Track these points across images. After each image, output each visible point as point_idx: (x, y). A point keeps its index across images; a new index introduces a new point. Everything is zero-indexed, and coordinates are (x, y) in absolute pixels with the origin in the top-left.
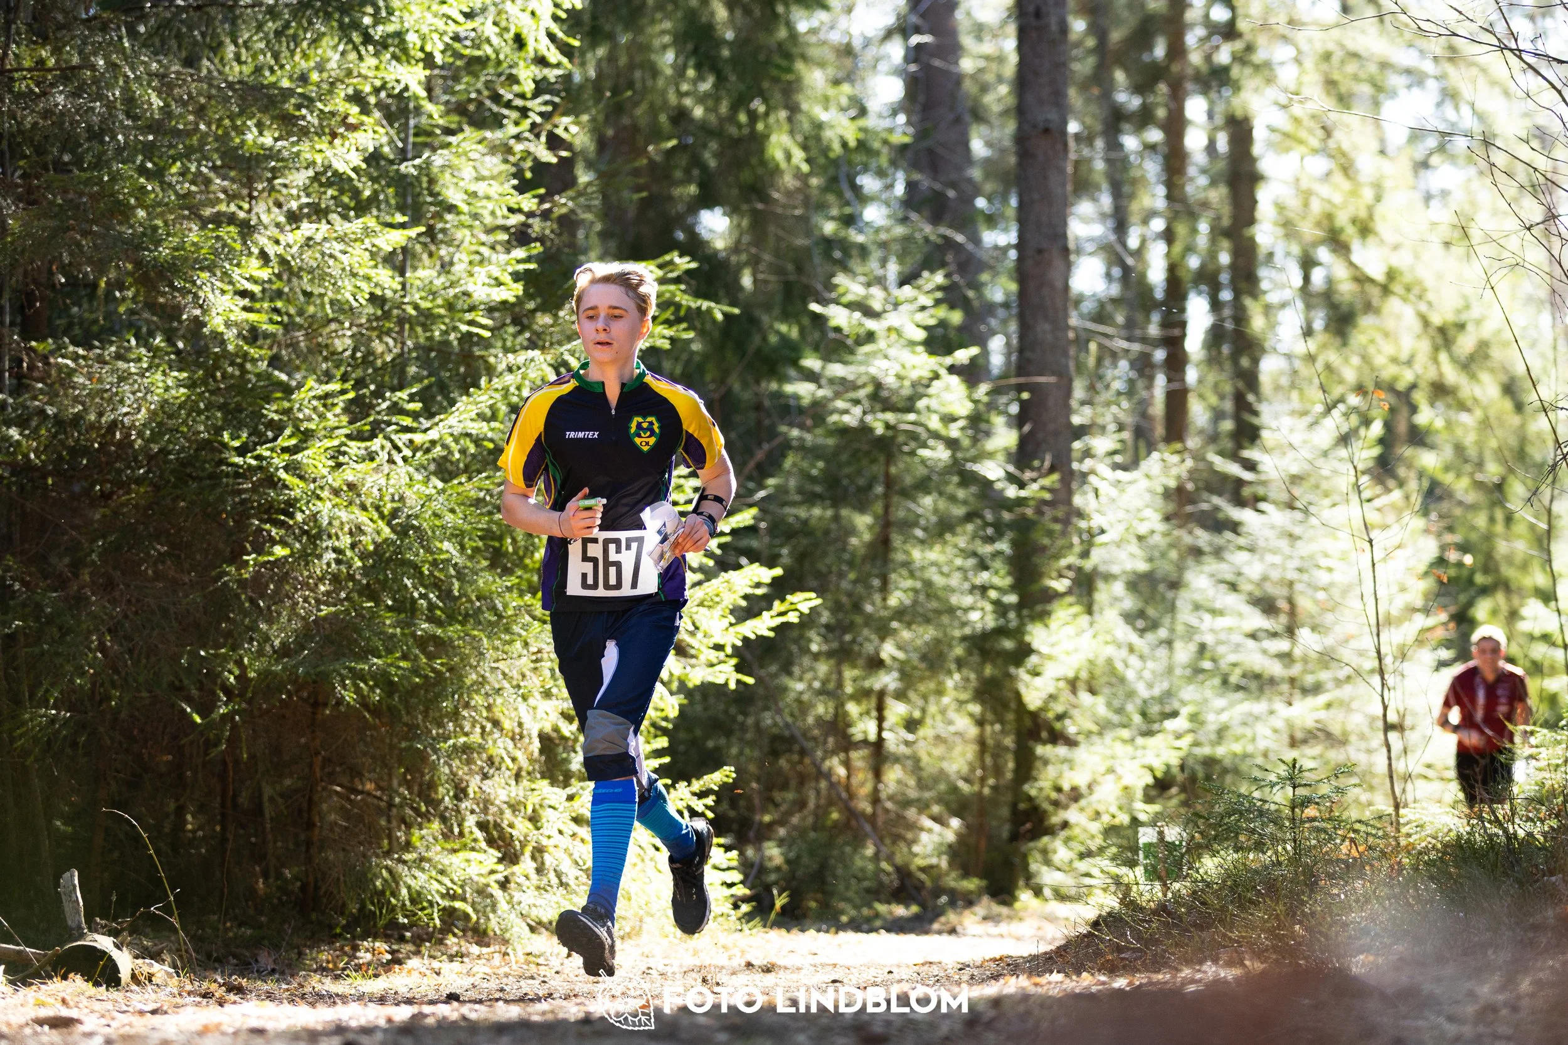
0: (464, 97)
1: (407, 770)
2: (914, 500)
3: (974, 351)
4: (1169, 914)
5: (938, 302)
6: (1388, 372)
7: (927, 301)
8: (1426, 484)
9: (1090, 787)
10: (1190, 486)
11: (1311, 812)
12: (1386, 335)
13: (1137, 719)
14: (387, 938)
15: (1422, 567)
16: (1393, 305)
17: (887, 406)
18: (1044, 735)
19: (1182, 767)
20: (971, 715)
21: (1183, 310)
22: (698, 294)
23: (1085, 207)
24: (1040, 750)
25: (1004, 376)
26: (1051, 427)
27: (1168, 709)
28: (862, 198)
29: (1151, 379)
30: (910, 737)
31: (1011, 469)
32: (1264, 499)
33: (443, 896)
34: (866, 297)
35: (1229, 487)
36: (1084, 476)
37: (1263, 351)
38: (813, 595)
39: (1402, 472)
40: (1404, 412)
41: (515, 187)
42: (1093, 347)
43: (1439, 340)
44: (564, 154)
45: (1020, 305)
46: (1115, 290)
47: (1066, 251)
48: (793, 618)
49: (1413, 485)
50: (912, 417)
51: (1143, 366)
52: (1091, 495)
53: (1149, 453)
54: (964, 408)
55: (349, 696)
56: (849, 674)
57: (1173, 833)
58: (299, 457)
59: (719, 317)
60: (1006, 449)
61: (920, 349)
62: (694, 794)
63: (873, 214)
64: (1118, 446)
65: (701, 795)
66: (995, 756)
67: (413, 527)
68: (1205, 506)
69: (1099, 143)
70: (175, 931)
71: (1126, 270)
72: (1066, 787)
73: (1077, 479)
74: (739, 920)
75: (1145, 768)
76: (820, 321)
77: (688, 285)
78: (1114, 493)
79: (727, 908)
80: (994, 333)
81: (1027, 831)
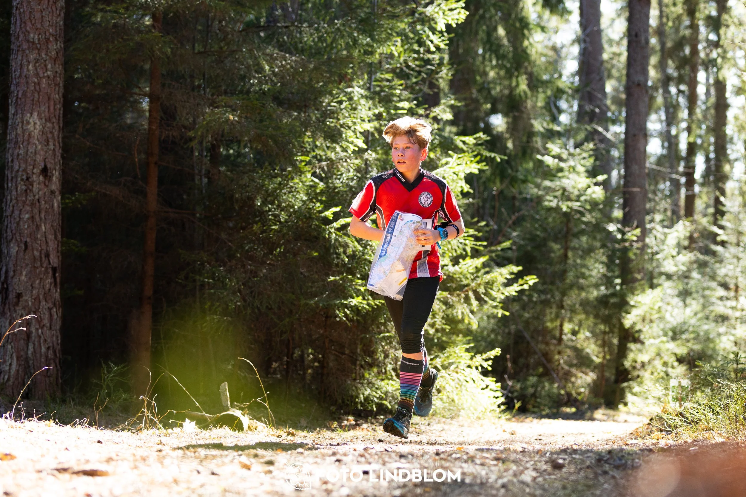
0: (395, 66)
1: (364, 345)
2: (578, 238)
3: (605, 177)
5: (590, 156)
7: (586, 155)
9: (649, 362)
10: (696, 235)
13: (670, 334)
14: (353, 415)
17: (569, 199)
18: (631, 339)
19: (689, 354)
21: (694, 161)
22: (491, 151)
23: (653, 117)
24: (629, 345)
25: (618, 187)
27: (683, 329)
28: (560, 111)
29: (679, 190)
30: (574, 338)
31: (619, 226)
32: (727, 242)
33: (377, 398)
34: (560, 153)
35: (711, 236)
36: (651, 230)
37: (728, 179)
38: (535, 277)
41: (415, 105)
44: (436, 90)
45: (625, 159)
46: (665, 152)
47: (645, 135)
48: (526, 287)
50: (578, 204)
51: (676, 184)
52: (653, 239)
53: (678, 221)
55: (341, 315)
56: (548, 311)
57: (685, 382)
58: (323, 215)
59: (499, 160)
60: (618, 218)
61: (583, 175)
62: (483, 360)
63: (564, 118)
64: (665, 218)
65: (487, 360)
67: (369, 245)
68: (701, 244)
69: (661, 91)
70: (267, 409)
71: (670, 144)
72: (639, 361)
73: (648, 231)
74: (500, 412)
75: (672, 353)
76: (541, 162)
77: (487, 147)
78: (663, 237)
79: (495, 407)
80: (613, 169)
81: (622, 379)
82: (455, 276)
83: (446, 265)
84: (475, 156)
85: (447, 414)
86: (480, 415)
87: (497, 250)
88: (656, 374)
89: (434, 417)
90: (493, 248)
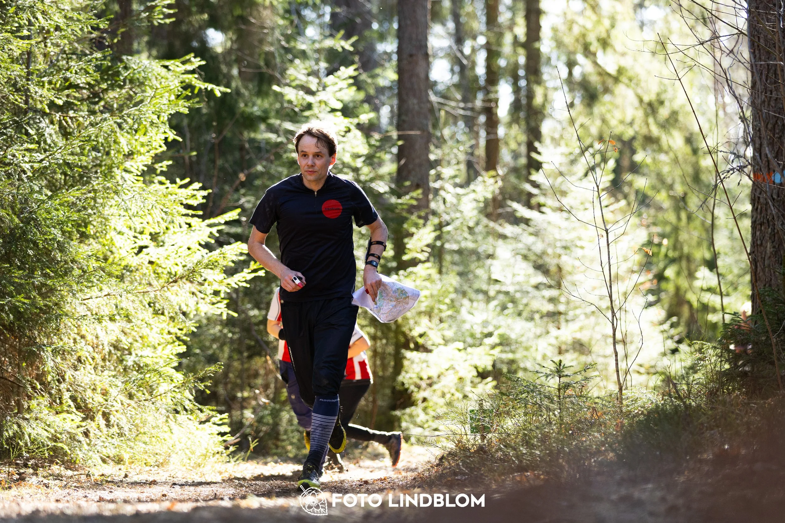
3: (372, 115)
4: (485, 452)
5: (351, 85)
6: (618, 129)
7: (344, 84)
8: (640, 196)
9: (439, 377)
10: (500, 198)
11: (569, 392)
12: (617, 107)
14: (16, 465)
15: (638, 247)
16: (621, 89)
18: (412, 346)
19: (494, 366)
21: (496, 92)
22: (206, 80)
23: (438, 29)
24: (408, 354)
26: (417, 161)
27: (486, 331)
28: (305, 23)
29: (477, 133)
31: (393, 186)
32: (544, 205)
33: (50, 440)
34: (307, 82)
35: (524, 198)
36: (437, 190)
37: (544, 116)
39: (626, 189)
40: (627, 153)
42: (443, 113)
43: (649, 111)
45: (399, 88)
46: (456, 79)
47: (427, 55)
48: (262, 273)
49: (632, 197)
51: (472, 125)
52: (441, 202)
53: (476, 177)
54: (364, 150)
57: (487, 405)
59: (218, 94)
60: (390, 174)
61: (339, 114)
63: (311, 32)
64: (457, 173)
65: (203, 380)
66: (383, 358)
67: (33, 219)
68: (509, 209)
71: (463, 67)
72: (425, 377)
73: (433, 193)
74: (228, 455)
75: (472, 366)
76: (279, 96)
77: (200, 74)
78: (455, 201)
79: (221, 448)
80: (384, 104)
81: (401, 403)
82: (158, 262)
83: (146, 247)
84: (185, 88)
85: (152, 461)
86: (199, 461)
87: (220, 224)
88: (448, 396)
89: (133, 466)
90: (212, 221)
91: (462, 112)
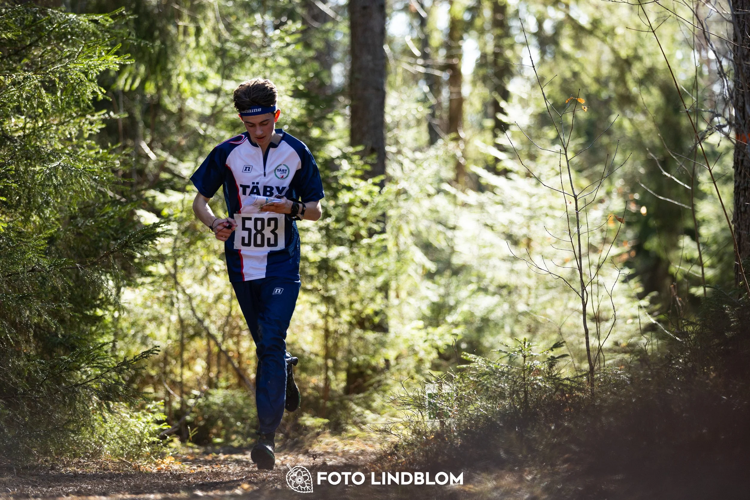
4: (443, 440)
5: (297, 41)
6: (593, 89)
13: (429, 315)
20: (319, 312)
21: (460, 47)
26: (371, 123)
29: (439, 91)
31: (345, 149)
32: (512, 171)
36: (394, 155)
42: (400, 70)
46: (415, 34)
47: (382, 8)
52: (398, 168)
53: (437, 140)
73: (390, 156)
74: (165, 446)
75: (433, 347)
79: (157, 438)
80: (336, 61)
81: (356, 387)
82: (88, 234)
84: (114, 44)
91: (422, 70)
